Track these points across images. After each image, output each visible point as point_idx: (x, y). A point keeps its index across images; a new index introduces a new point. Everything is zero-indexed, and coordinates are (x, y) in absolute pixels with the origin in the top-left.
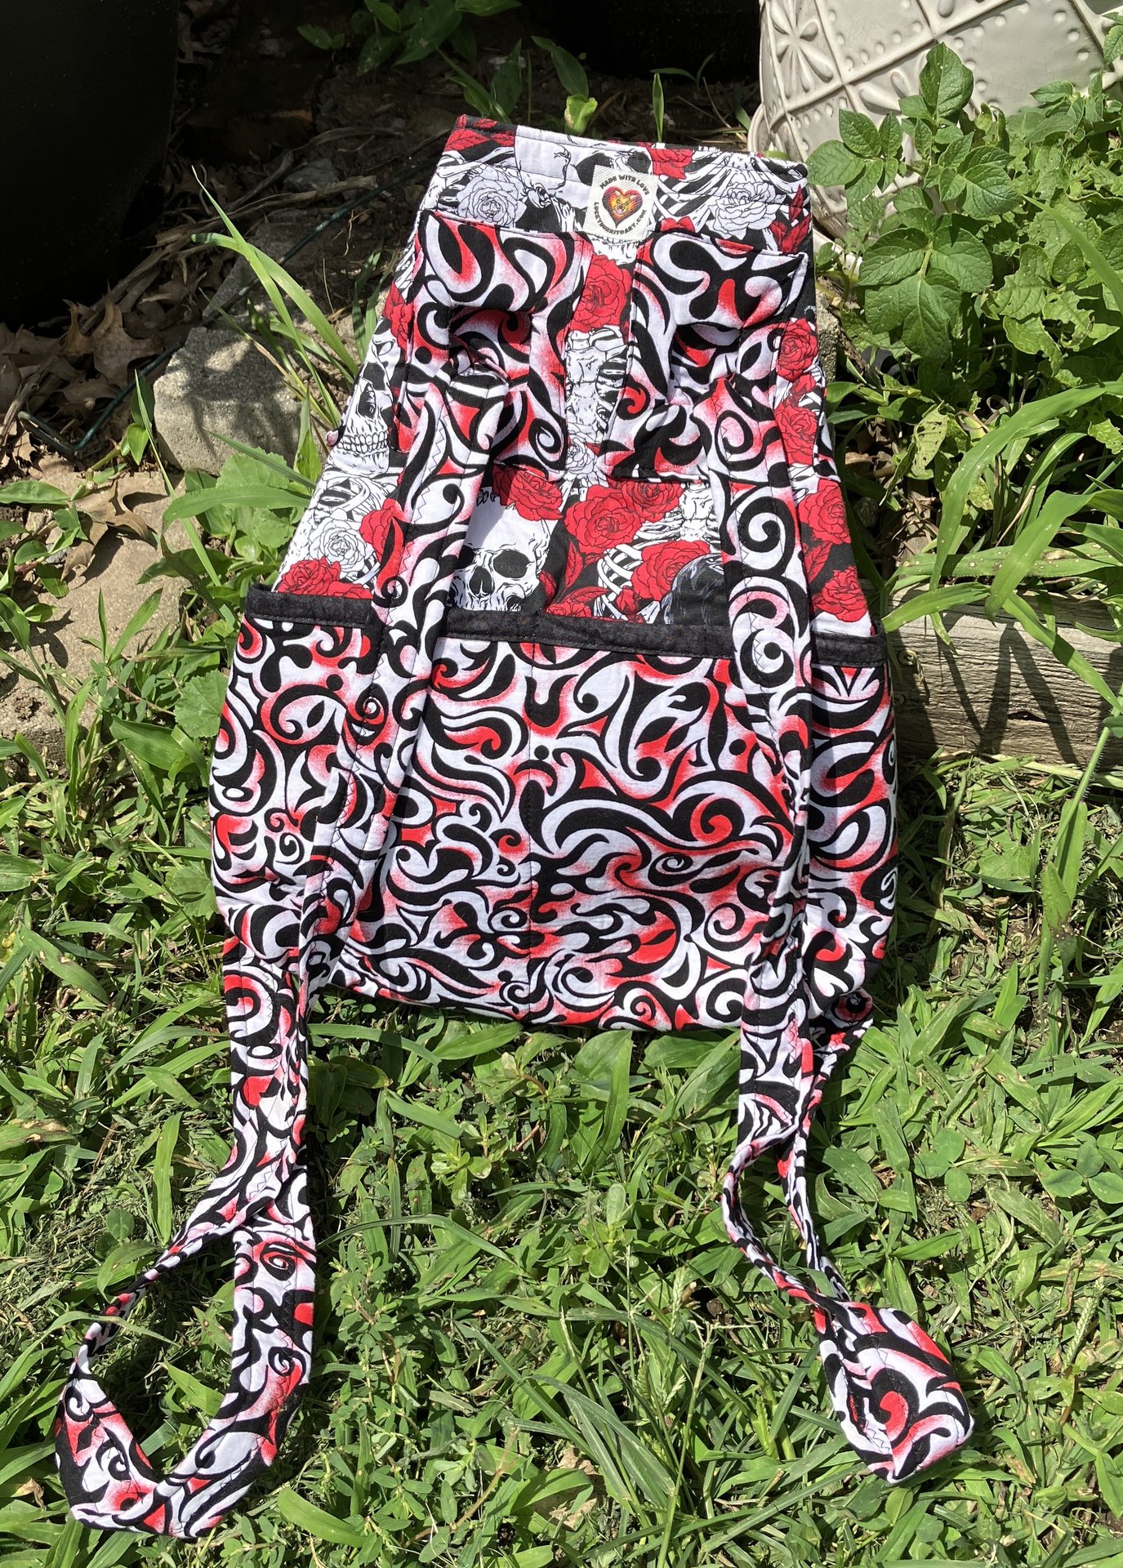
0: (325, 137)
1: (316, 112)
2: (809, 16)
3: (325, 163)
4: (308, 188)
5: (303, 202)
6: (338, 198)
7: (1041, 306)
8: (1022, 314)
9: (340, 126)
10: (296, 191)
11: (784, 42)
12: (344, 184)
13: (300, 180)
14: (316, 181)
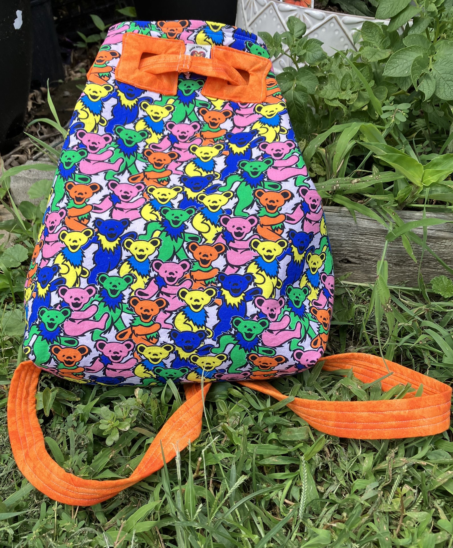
7: (338, 95)
8: (331, 98)
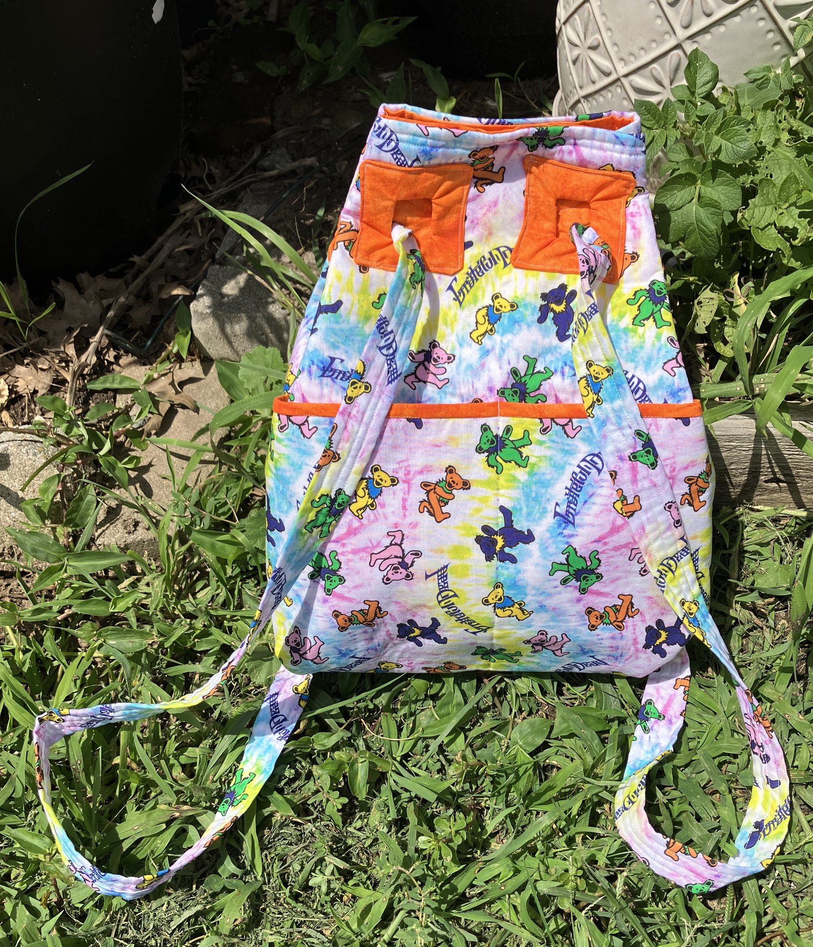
0: (280, 134)
1: (273, 118)
2: (593, 33)
3: (283, 150)
4: (273, 168)
5: (271, 177)
6: (293, 173)
7: (774, 217)
8: (763, 224)
9: (289, 126)
10: (265, 170)
11: (576, 52)
12: (296, 163)
13: (267, 163)
14: (278, 163)
